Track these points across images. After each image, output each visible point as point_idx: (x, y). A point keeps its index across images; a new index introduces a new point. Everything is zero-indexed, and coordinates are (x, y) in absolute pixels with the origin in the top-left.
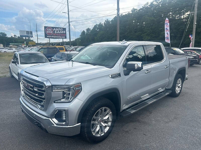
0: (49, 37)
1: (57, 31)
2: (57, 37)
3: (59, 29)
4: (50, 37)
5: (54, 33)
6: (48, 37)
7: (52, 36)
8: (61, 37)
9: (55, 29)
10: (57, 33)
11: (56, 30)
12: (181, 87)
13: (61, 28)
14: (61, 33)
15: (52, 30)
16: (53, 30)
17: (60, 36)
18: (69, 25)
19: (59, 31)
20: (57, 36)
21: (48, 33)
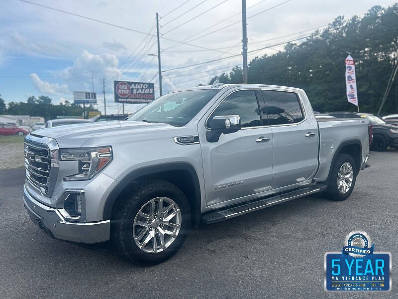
0: (122, 100)
1: (138, 89)
2: (138, 100)
3: (142, 85)
4: (125, 100)
5: (132, 93)
6: (120, 100)
7: (127, 98)
8: (144, 101)
9: (133, 85)
10: (138, 92)
11: (136, 87)
12: (351, 180)
13: (144, 84)
14: (145, 93)
15: (128, 88)
16: (131, 88)
17: (144, 99)
18: (161, 78)
19: (142, 89)
20: (136, 98)
21: (121, 94)
